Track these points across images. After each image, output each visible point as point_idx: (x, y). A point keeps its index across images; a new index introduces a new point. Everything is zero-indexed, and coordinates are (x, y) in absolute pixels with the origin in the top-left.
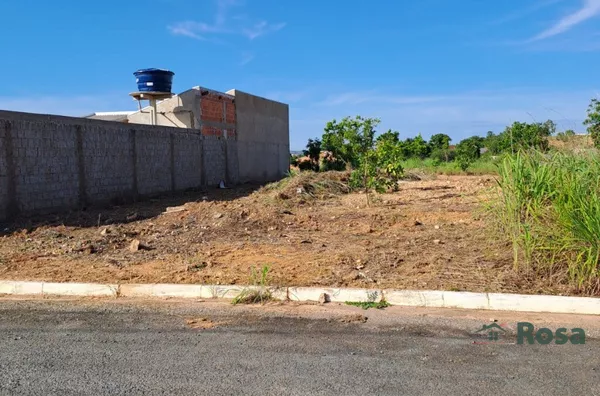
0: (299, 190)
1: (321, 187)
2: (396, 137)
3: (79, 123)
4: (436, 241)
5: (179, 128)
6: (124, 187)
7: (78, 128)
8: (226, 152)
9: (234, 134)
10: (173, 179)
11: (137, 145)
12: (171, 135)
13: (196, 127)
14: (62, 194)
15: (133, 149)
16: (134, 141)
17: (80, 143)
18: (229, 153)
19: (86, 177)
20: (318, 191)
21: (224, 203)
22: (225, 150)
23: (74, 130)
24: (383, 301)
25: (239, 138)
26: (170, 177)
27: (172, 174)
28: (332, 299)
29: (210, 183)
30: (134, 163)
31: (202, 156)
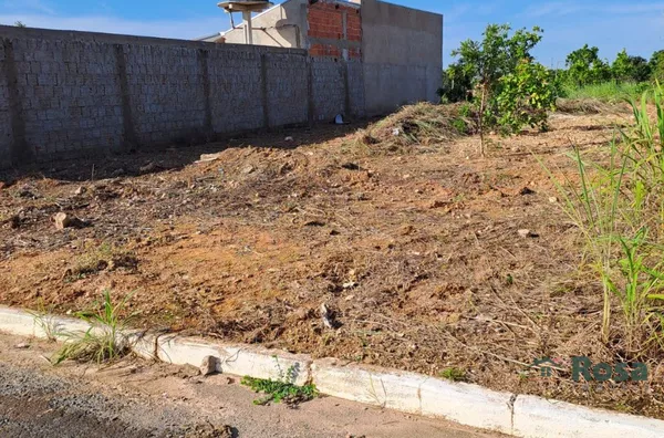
0: (396, 132)
1: (429, 127)
2: (593, 54)
3: (119, 42)
4: (523, 232)
5: (282, 48)
6: (192, 123)
7: (118, 48)
8: (346, 76)
9: (358, 54)
10: (266, 112)
11: (210, 71)
12: (263, 57)
13: (303, 46)
14: (97, 133)
15: (205, 75)
16: (204, 65)
17: (121, 68)
18: (350, 78)
19: (133, 110)
20: (423, 132)
21: (267, 150)
22: (344, 73)
23: (111, 50)
24: (309, 383)
25: (366, 59)
26: (261, 109)
27: (265, 107)
28: (224, 368)
29: (321, 117)
30: (207, 92)
31: (310, 82)
